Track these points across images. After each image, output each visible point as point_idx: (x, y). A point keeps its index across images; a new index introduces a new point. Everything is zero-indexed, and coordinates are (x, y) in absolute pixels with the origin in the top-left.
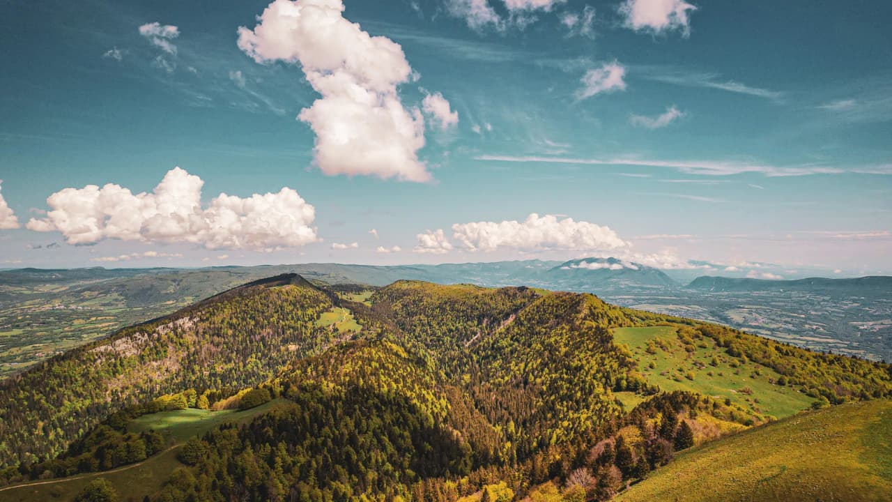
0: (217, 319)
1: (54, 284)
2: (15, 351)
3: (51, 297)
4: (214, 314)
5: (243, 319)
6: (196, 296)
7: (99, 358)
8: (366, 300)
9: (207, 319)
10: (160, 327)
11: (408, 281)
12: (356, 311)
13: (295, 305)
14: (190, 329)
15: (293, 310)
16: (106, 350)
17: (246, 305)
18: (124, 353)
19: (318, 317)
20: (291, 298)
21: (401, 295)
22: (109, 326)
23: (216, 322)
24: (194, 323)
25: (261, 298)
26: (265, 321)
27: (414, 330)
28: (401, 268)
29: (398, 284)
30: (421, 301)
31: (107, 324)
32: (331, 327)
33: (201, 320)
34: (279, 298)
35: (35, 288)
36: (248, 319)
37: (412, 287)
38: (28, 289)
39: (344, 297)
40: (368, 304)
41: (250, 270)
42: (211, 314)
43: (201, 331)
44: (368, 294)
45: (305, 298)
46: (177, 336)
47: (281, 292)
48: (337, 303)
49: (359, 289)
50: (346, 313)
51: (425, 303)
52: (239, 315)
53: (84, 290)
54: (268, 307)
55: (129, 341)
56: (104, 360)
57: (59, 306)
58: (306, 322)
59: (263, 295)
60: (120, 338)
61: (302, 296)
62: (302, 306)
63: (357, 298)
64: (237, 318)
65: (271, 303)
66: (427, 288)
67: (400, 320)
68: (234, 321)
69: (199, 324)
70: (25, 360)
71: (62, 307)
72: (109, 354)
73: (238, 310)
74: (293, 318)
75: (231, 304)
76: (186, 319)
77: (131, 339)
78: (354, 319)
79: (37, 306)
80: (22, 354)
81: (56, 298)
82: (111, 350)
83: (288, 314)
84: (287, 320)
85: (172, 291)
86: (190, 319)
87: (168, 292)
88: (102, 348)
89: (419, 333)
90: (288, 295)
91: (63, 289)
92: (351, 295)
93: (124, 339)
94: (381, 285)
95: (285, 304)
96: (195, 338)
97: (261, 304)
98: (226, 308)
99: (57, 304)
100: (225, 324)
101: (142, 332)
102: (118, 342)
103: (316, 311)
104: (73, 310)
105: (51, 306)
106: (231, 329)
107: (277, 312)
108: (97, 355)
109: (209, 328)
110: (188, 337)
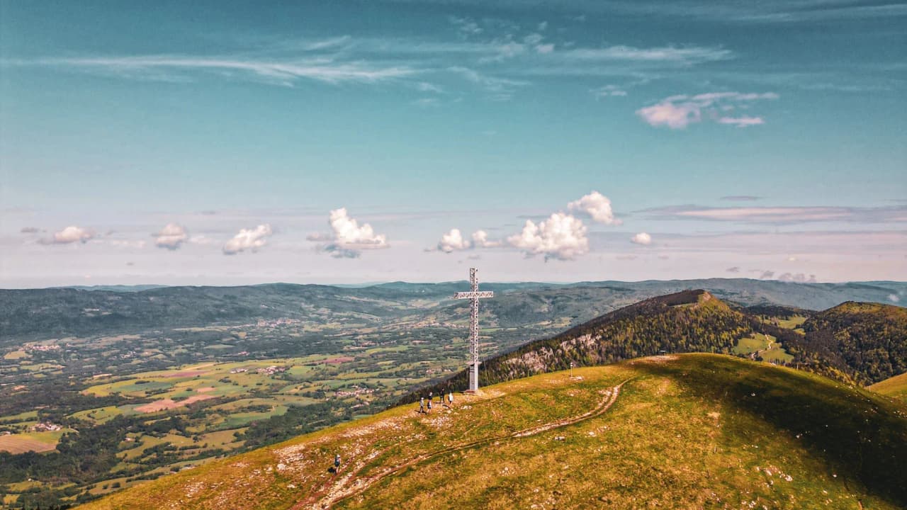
0: (620, 338)
1: (425, 299)
2: (405, 366)
3: (426, 313)
4: (617, 333)
5: (648, 340)
6: (574, 317)
7: (512, 369)
8: (798, 327)
9: (610, 338)
10: (563, 343)
11: (860, 304)
12: (784, 339)
13: (706, 327)
14: (592, 347)
15: (705, 333)
16: (517, 362)
17: (650, 324)
18: (533, 367)
19: (736, 343)
20: (700, 319)
21: (850, 321)
22: (488, 346)
23: (619, 342)
24: (597, 341)
25: (666, 317)
26: (673, 344)
27: (869, 367)
28: (850, 286)
29: (845, 306)
30: (880, 328)
31: (486, 344)
32: (753, 355)
33: (604, 338)
34: (687, 317)
35: (409, 303)
36: (653, 341)
37: (866, 310)
38: (402, 304)
39: (767, 322)
40: (801, 332)
41: (633, 286)
42: (613, 333)
43: (604, 350)
44: (801, 320)
45: (718, 319)
46: (580, 353)
47: (689, 310)
48: (757, 328)
49: (787, 313)
50: (771, 341)
51: (886, 332)
52: (643, 335)
53: (456, 307)
54: (675, 327)
55: (537, 355)
56: (516, 372)
57: (434, 323)
58: (721, 348)
59: (668, 313)
60: (529, 352)
61: (714, 316)
62: (715, 329)
63: (784, 324)
64: (641, 338)
65: (678, 323)
66: (888, 313)
67: (848, 354)
68: (638, 341)
69: (602, 342)
70: (417, 376)
71: (438, 324)
72: (520, 367)
73: (642, 329)
74: (704, 342)
75: (634, 322)
76: (589, 336)
77: (538, 353)
78: (781, 347)
79: (414, 322)
80: (414, 370)
81: (430, 314)
82: (521, 363)
83: (699, 337)
84: (698, 344)
85: (546, 310)
86: (592, 337)
87: (542, 311)
88: (514, 360)
89: (876, 371)
90: (697, 315)
91: (435, 305)
92: (775, 320)
93: (532, 353)
94: (819, 310)
95: (694, 325)
96: (598, 357)
97: (667, 324)
98: (628, 326)
99: (432, 321)
100: (629, 343)
101: (548, 347)
102: (527, 355)
103: (732, 336)
104: (447, 327)
105: (427, 322)
106: (635, 350)
107: (686, 334)
108: (510, 366)
109: (612, 347)
110: (591, 356)
